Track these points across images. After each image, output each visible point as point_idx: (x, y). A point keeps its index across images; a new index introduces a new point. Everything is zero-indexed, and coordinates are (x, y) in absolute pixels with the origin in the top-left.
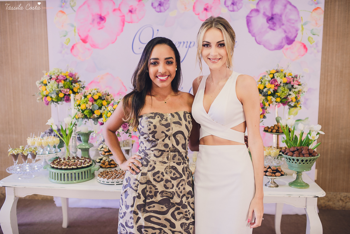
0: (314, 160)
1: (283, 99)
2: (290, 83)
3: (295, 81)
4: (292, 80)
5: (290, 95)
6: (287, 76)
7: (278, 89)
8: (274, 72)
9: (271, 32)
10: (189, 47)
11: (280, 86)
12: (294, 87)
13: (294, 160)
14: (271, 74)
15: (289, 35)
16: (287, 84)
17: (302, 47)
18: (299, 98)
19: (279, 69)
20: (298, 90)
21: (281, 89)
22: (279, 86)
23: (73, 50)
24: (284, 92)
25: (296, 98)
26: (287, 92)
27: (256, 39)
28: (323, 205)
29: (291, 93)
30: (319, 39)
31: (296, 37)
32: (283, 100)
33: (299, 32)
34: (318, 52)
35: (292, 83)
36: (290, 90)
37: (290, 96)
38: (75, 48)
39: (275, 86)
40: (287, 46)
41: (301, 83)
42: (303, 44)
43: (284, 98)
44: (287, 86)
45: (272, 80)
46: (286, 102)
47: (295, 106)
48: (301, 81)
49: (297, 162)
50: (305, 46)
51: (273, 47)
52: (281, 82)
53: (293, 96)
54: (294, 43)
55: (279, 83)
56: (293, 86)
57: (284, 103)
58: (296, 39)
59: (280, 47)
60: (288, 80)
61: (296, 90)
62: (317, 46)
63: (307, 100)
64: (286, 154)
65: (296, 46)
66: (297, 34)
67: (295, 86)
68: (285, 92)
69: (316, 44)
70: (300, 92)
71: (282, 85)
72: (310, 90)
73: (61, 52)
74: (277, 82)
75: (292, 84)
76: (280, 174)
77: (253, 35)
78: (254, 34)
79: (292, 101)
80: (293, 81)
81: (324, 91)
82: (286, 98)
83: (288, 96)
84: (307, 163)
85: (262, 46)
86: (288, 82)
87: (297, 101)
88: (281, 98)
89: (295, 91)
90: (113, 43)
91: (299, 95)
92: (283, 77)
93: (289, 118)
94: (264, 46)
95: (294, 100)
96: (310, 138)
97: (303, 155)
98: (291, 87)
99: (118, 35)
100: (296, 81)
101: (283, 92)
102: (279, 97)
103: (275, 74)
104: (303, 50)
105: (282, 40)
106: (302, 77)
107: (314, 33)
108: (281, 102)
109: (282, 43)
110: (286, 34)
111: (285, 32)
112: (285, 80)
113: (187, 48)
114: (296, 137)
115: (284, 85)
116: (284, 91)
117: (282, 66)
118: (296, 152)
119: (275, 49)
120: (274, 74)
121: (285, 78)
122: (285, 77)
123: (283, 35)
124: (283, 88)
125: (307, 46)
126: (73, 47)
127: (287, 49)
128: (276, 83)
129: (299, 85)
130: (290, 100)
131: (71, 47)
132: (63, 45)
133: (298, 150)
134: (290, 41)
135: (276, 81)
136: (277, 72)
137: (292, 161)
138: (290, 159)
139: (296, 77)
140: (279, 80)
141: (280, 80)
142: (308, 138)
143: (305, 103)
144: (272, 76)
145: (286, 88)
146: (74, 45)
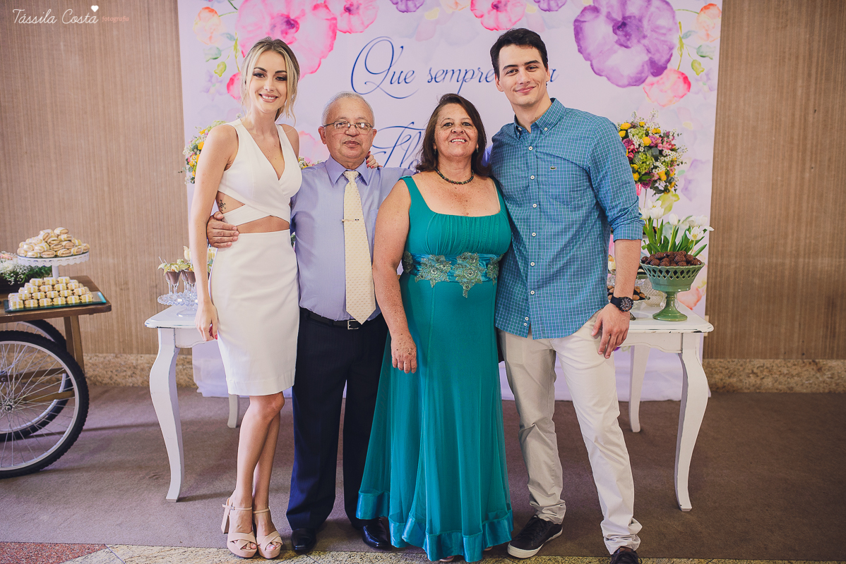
0: (694, 271)
1: (643, 175)
2: (656, 146)
3: (665, 143)
4: (659, 141)
5: (656, 167)
6: (650, 134)
7: (634, 156)
8: (627, 126)
9: (622, 52)
10: (464, 80)
11: (639, 152)
12: (664, 153)
13: (661, 272)
14: (621, 130)
15: (656, 57)
16: (650, 147)
17: (681, 80)
18: (672, 175)
19: (637, 121)
20: (671, 159)
21: (641, 156)
22: (636, 152)
23: (231, 87)
24: (645, 162)
25: (667, 174)
26: (650, 161)
27: (592, 65)
28: (720, 385)
29: (657, 164)
30: (712, 65)
31: (669, 60)
32: (644, 178)
33: (676, 52)
34: (711, 89)
35: (660, 147)
36: (657, 160)
37: (657, 170)
38: (236, 81)
39: (629, 152)
40: (651, 79)
41: (676, 147)
42: (683, 74)
43: (646, 174)
44: (650, 152)
45: (625, 140)
46: (649, 180)
47: (666, 190)
48: (677, 142)
49: (666, 275)
50: (686, 79)
51: (625, 82)
52: (639, 145)
53: (661, 170)
54: (666, 72)
55: (637, 146)
56: (661, 152)
57: (646, 182)
58: (669, 66)
59: (638, 81)
60: (654, 140)
61: (667, 159)
62: (709, 79)
63: (690, 182)
64: (649, 263)
65: (669, 78)
66: (671, 55)
67: (666, 152)
68: (648, 163)
69: (707, 75)
70: (675, 163)
71: (642, 149)
72: (694, 163)
73: (208, 91)
74: (634, 144)
75: (661, 149)
76: (638, 298)
77: (587, 58)
78: (589, 54)
79: (660, 179)
80: (662, 143)
81: (721, 166)
82: (649, 173)
83: (652, 169)
84: (684, 277)
85: (604, 79)
86: (652, 145)
87: (669, 181)
88: (639, 173)
89: (664, 161)
90: (312, 73)
91: (672, 168)
92: (644, 136)
93: (654, 207)
94: (609, 79)
95: (664, 178)
96: (690, 237)
97: (677, 264)
98: (658, 153)
99: (324, 57)
100: (667, 142)
101: (643, 163)
102: (637, 171)
103: (629, 131)
104: (682, 86)
105: (643, 66)
106: (678, 135)
107: (704, 55)
108: (640, 180)
109: (642, 72)
110: (650, 55)
111: (648, 51)
112: (647, 141)
113: (460, 83)
114: (666, 240)
115: (646, 150)
116: (645, 160)
117: (643, 116)
118: (664, 260)
119: (630, 85)
120: (627, 131)
121: (647, 138)
122: (647, 135)
123: (646, 58)
124: (644, 156)
125: (690, 79)
126: (232, 81)
127: (652, 84)
128: (632, 147)
129: (672, 150)
130: (656, 178)
131: (228, 81)
132: (211, 77)
133: (668, 256)
134: (658, 69)
135: (630, 142)
136: (634, 126)
137: (658, 273)
138: (655, 272)
139: (667, 135)
140: (636, 141)
141: (638, 140)
142: (685, 238)
143: (686, 189)
144: (623, 134)
145: (649, 156)
146: (234, 75)
